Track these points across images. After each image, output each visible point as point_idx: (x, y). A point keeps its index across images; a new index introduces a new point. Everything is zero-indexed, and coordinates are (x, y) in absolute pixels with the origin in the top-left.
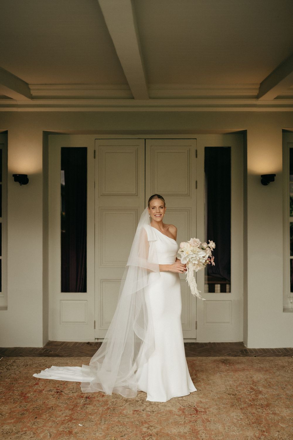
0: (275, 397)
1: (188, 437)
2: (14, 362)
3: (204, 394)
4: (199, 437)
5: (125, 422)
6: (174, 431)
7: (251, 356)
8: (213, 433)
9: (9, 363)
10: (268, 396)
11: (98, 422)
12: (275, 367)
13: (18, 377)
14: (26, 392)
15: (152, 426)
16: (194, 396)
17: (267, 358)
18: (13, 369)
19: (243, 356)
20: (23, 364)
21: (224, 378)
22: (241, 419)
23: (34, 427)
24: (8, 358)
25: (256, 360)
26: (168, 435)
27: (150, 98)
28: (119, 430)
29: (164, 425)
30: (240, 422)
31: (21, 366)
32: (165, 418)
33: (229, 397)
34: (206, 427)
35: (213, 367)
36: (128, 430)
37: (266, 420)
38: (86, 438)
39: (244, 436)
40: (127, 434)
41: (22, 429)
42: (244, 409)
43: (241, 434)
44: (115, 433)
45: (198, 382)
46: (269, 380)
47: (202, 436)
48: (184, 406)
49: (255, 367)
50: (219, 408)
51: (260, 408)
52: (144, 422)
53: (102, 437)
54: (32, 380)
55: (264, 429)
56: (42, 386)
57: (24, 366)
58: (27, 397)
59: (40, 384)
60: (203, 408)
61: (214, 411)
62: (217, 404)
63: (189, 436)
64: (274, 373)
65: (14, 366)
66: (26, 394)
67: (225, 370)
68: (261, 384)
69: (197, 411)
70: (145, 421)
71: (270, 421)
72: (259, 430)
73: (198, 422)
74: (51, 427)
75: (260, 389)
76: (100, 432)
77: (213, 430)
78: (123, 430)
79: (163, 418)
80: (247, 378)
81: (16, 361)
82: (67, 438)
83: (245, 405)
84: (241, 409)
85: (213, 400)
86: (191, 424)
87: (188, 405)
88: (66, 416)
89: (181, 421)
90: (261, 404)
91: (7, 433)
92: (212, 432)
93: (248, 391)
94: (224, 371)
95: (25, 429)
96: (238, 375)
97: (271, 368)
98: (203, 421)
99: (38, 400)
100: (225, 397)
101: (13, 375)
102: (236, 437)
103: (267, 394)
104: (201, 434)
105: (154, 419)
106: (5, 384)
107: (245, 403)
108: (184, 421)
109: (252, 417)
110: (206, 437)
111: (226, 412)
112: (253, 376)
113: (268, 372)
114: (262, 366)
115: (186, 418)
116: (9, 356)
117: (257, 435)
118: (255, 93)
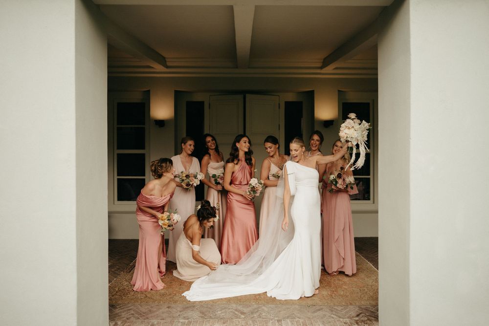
117: (330, 293)
118: (319, 65)
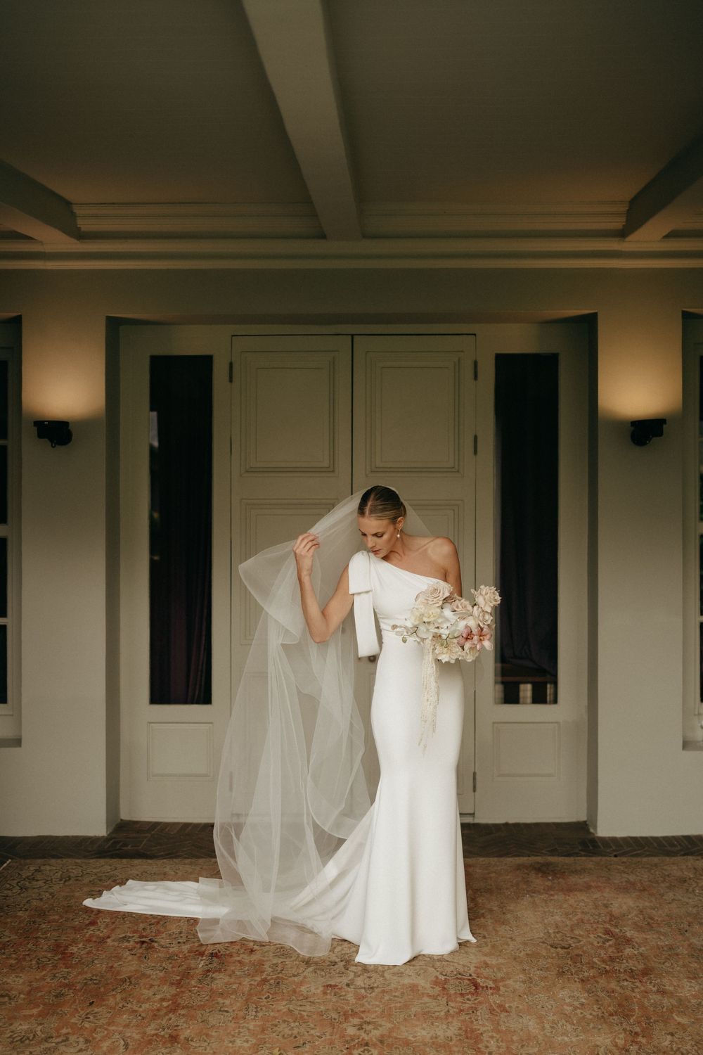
0: (664, 953)
1: (455, 1049)
2: (38, 871)
3: (493, 947)
4: (483, 1049)
5: (305, 1014)
6: (422, 1033)
7: (605, 856)
8: (515, 1038)
9: (25, 874)
10: (647, 950)
11: (241, 1014)
12: (664, 881)
13: (47, 906)
14: (67, 943)
15: (369, 1023)
16: (469, 949)
17: (645, 859)
18: (34, 888)
19: (585, 856)
20: (59, 877)
21: (542, 907)
22: (582, 1004)
23: (87, 1025)
24: (22, 861)
25: (619, 865)
26: (407, 1043)
27: (365, 236)
28: (290, 1033)
29: (398, 1020)
30: (579, 1011)
31: (54, 880)
32: (400, 1002)
33: (553, 953)
34: (498, 1024)
35: (514, 881)
36: (312, 1032)
37: (642, 1007)
39: (590, 1044)
40: (309, 1042)
41: (57, 1030)
42: (589, 980)
43: (582, 1040)
44: (281, 1039)
45: (480, 918)
46: (649, 911)
47: (488, 1045)
48: (446, 975)
49: (615, 881)
50: (530, 978)
51: (628, 978)
52: (350, 1012)
53: (250, 1048)
54: (80, 913)
55: (638, 1029)
56: (105, 928)
57: (61, 880)
58: (69, 955)
59: (99, 923)
60: (491, 979)
61: (517, 987)
62: (524, 970)
63: (457, 1046)
64: (660, 894)
65: (37, 880)
66: (67, 947)
67: (544, 890)
68: (630, 922)
69: (476, 986)
70: (352, 1010)
71: (652, 1009)
72: (625, 1030)
73: (478, 1013)
74: (127, 1026)
75: (628, 934)
76: (244, 1036)
77: (515, 1031)
78: (298, 1033)
79: (396, 1003)
80: (596, 907)
81: (42, 868)
82: (167, 1050)
83: (592, 973)
84: (583, 981)
85: (515, 959)
86: (463, 1017)
87: (455, 973)
88: (163, 1000)
89: (439, 1010)
90: (631, 969)
91: (21, 1041)
92: (513, 1036)
93: (599, 939)
94: (542, 891)
95: (64, 1031)
96: (575, 902)
97: (653, 882)
98: (492, 1011)
99: (96, 962)
100: (544, 953)
101: (35, 903)
102: (571, 1048)
103: (645, 946)
104: (487, 1041)
105: (373, 1005)
106: (16, 924)
107: (593, 967)
108: (447, 1009)
109: (608, 1000)
110: (499, 1047)
111: (547, 989)
112: (612, 904)
113: (647, 893)
114: (632, 878)
115: (450, 1003)
116: (25, 857)
117: (621, 1042)
118: (617, 223)
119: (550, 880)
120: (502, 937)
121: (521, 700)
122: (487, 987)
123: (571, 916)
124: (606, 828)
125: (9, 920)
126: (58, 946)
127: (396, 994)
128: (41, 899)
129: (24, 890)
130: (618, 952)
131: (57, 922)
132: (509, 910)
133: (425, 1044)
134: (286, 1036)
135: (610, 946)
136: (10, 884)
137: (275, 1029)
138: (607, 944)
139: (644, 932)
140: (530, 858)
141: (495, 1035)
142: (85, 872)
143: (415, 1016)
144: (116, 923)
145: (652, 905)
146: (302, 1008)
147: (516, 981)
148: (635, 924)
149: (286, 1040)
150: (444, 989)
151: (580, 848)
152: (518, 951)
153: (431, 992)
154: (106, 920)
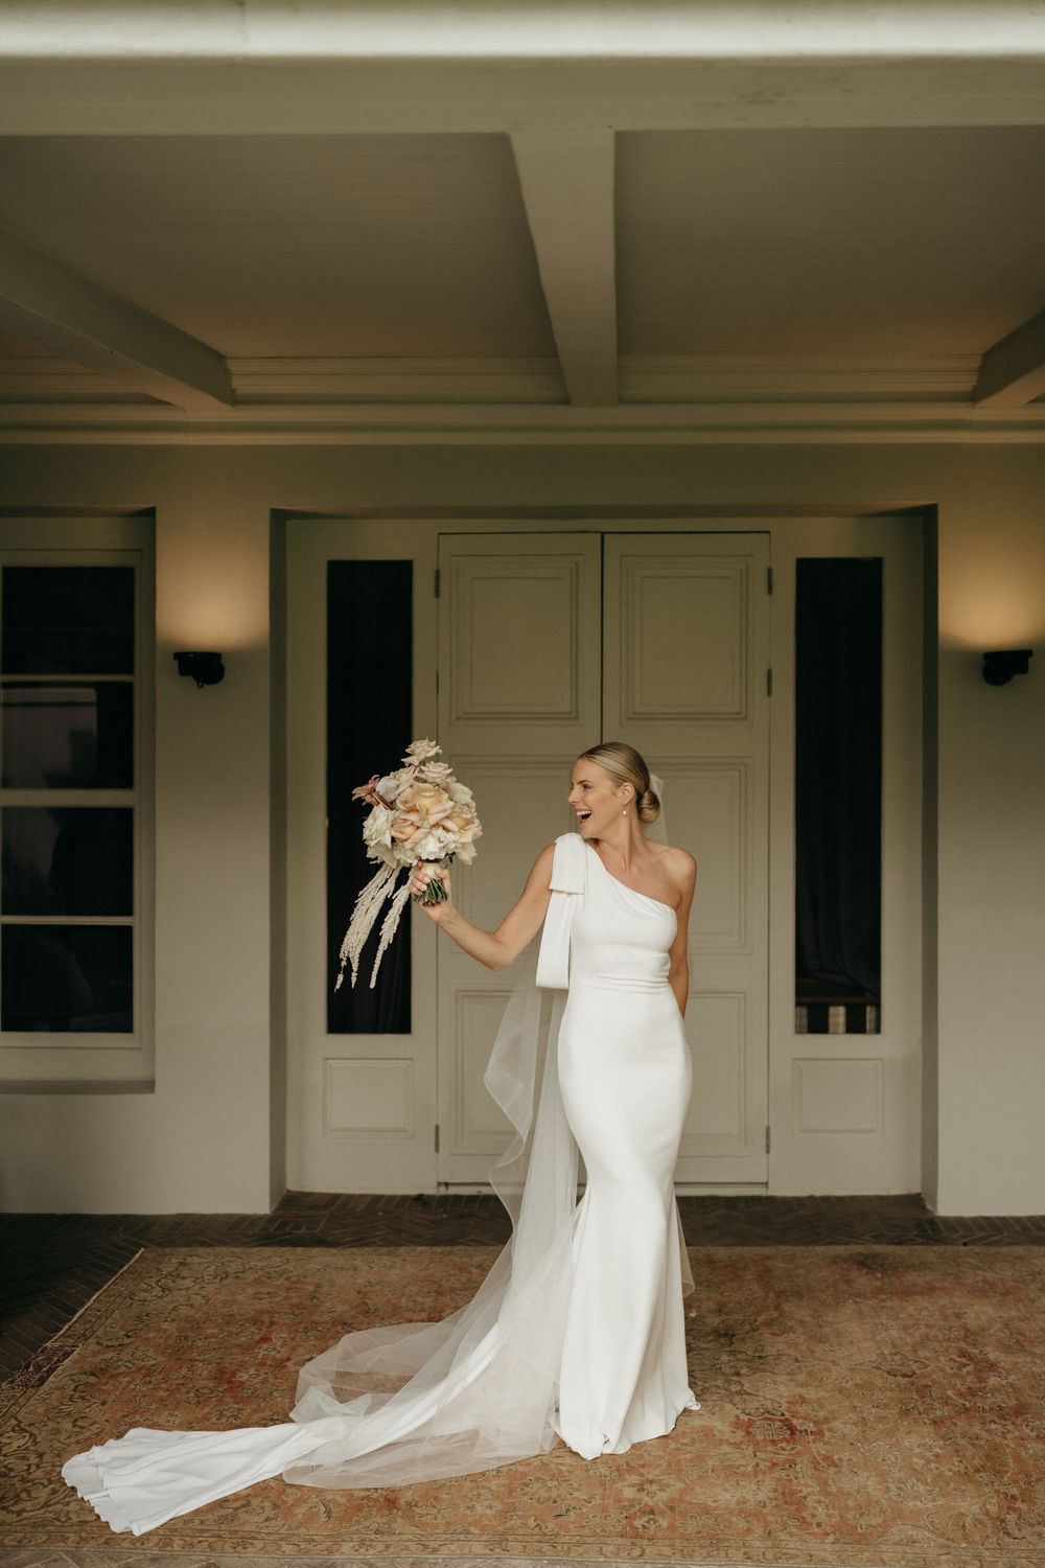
0: (1042, 1383)
1: (771, 1519)
2: (183, 1264)
3: (810, 1374)
4: (809, 1518)
5: (564, 1468)
6: (725, 1496)
7: (951, 1244)
8: (850, 1503)
9: (166, 1269)
10: (1019, 1379)
12: (1034, 1281)
13: (200, 1314)
14: (234, 1367)
15: (652, 1482)
16: (778, 1378)
17: (1006, 1249)
18: (180, 1289)
19: (922, 1244)
20: (212, 1272)
21: (871, 1317)
22: (937, 1456)
24: (160, 1251)
25: (971, 1257)
26: (706, 1510)
28: (547, 1495)
29: (690, 1478)
30: (933, 1466)
31: (206, 1278)
32: (691, 1452)
33: (891, 1384)
34: (826, 1482)
35: (830, 1281)
36: (576, 1494)
37: (1018, 1459)
38: (444, 1522)
39: (952, 1512)
40: (575, 1508)
42: (943, 1422)
43: (942, 1506)
44: (536, 1505)
45: (788, 1333)
46: (1017, 1323)
47: (817, 1513)
48: (749, 1414)
49: (967, 1281)
50: (863, 1418)
51: (997, 1420)
52: (625, 1467)
53: (495, 1517)
54: (247, 1325)
55: (1015, 1491)
56: (282, 1347)
57: (215, 1278)
58: (237, 1384)
59: (274, 1340)
60: (811, 1420)
61: (847, 1431)
62: (855, 1407)
63: (773, 1515)
64: (1030, 1300)
65: (184, 1278)
66: (233, 1374)
67: (872, 1292)
68: (992, 1340)
69: (792, 1429)
70: (628, 1464)
71: (1032, 1463)
72: (997, 1492)
73: (798, 1468)
75: (992, 1356)
76: (486, 1500)
77: (849, 1494)
78: (558, 1496)
79: (686, 1453)
80: (945, 1318)
81: (188, 1260)
82: (384, 1520)
83: (947, 1411)
84: (934, 1422)
85: (840, 1391)
86: (778, 1473)
87: (762, 1411)
89: (744, 1463)
90: (999, 1406)
92: (847, 1500)
93: (952, 1364)
94: (870, 1295)
96: (916, 1310)
97: (1019, 1282)
98: (816, 1465)
99: (275, 1394)
100: (879, 1383)
101: (184, 1310)
102: (928, 1515)
103: (1016, 1374)
104: (813, 1508)
105: (655, 1456)
106: (162, 1340)
107: (947, 1404)
108: (755, 1463)
109: (970, 1451)
110: (830, 1516)
111: (888, 1434)
112: (965, 1313)
113: (1011, 1297)
114: (990, 1276)
115: (758, 1454)
116: (161, 1245)
117: (993, 1509)
119: (878, 1279)
120: (821, 1360)
121: (831, 1028)
122: (806, 1431)
123: (911, 1331)
124: (950, 1204)
125: (151, 1335)
126: (222, 1372)
127: (685, 1441)
128: (192, 1305)
129: (167, 1292)
130: (980, 1382)
131: (217, 1337)
132: (827, 1322)
133: (731, 1513)
134: (542, 1500)
135: (968, 1372)
136: (148, 1285)
137: (526, 1489)
138: (964, 1370)
139: (1012, 1353)
140: (849, 1247)
141: (823, 1499)
142: (247, 1267)
143: (713, 1471)
144: (297, 1339)
145: (1020, 1314)
146: (560, 1461)
147: (845, 1423)
148: (999, 1341)
149: (542, 1506)
150: (748, 1433)
151: (916, 1232)
152: (844, 1381)
153: (728, 1436)
154: (283, 1335)
